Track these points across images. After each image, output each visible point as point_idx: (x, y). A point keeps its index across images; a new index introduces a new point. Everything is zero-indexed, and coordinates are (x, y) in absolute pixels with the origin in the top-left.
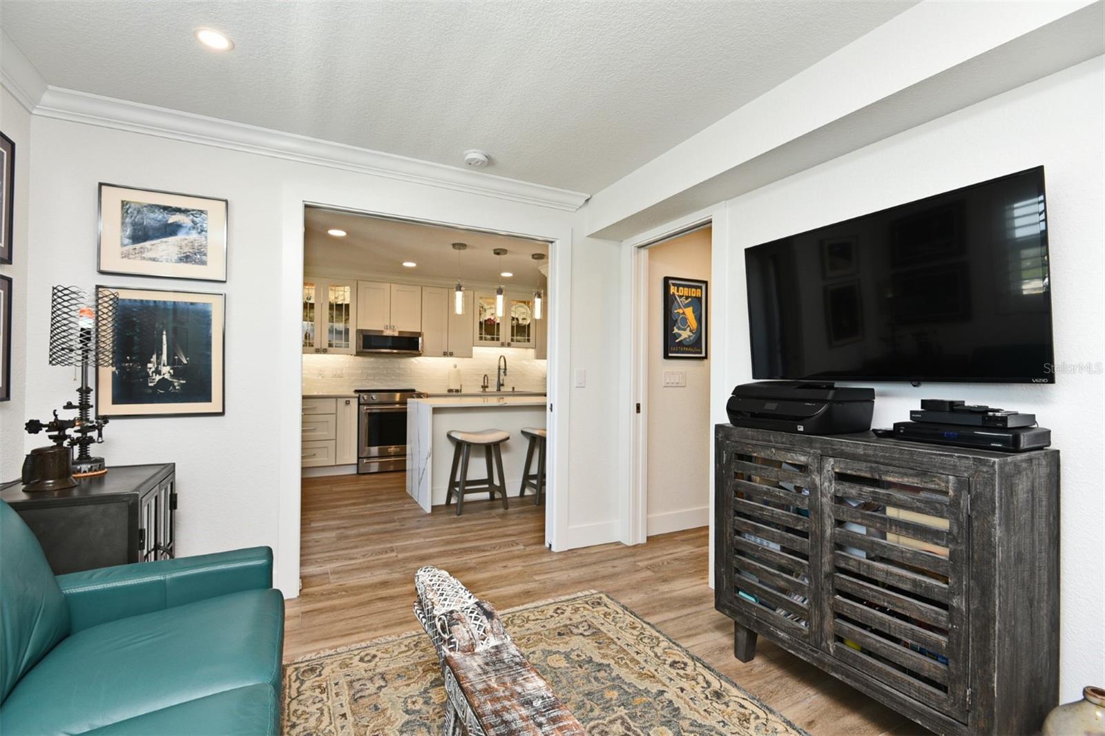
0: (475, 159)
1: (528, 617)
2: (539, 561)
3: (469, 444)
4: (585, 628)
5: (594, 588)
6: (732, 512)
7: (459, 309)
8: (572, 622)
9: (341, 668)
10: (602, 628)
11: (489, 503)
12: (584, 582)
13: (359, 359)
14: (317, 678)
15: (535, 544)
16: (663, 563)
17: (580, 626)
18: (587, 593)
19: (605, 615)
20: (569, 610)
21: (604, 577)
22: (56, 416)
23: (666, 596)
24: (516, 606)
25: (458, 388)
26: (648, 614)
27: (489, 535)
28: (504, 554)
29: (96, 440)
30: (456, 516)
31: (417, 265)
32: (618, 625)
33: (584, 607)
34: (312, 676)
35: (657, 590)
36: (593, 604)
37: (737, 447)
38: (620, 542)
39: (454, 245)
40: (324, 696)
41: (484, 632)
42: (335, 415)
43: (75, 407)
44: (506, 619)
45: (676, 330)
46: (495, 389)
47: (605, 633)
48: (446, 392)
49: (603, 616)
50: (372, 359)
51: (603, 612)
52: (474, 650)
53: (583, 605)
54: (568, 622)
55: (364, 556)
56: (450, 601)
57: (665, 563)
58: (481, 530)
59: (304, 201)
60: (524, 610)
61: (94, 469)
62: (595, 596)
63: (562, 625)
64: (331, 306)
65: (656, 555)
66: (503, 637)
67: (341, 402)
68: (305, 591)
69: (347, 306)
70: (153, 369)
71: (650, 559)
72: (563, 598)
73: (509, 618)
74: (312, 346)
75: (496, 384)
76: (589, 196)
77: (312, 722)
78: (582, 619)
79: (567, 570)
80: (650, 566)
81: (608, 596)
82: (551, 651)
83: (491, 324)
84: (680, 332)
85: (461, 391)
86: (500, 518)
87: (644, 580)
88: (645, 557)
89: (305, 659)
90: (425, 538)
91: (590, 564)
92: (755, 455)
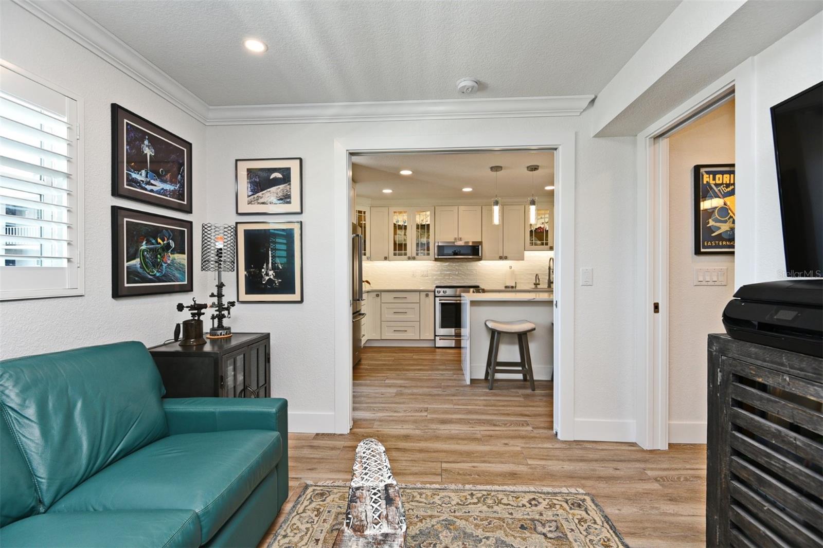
0: (465, 86)
1: (502, 499)
2: (540, 445)
3: (500, 333)
4: (551, 529)
5: (583, 487)
6: (728, 449)
7: (496, 220)
8: (541, 517)
9: (339, 499)
10: (569, 535)
11: (522, 383)
12: (575, 478)
13: (438, 264)
14: (321, 503)
15: (544, 428)
16: (679, 478)
17: (547, 525)
18: (573, 490)
19: (581, 520)
20: (544, 503)
21: (599, 478)
22: (195, 301)
23: (667, 518)
24: (497, 484)
25: (514, 285)
26: (632, 534)
27: (506, 412)
28: (511, 432)
29: (227, 316)
30: (488, 391)
31: (473, 189)
32: (590, 537)
33: (561, 506)
34: (319, 500)
35: (657, 508)
36: (572, 504)
37: (736, 366)
38: (636, 443)
39: (492, 168)
40: (316, 519)
41: (379, 517)
42: (418, 304)
43: (215, 296)
44: (480, 495)
45: (711, 223)
46: (546, 286)
47: (570, 542)
48: (503, 288)
49: (577, 521)
50: (447, 264)
51: (579, 517)
52: (363, 532)
53: (560, 503)
54: (537, 517)
55: (405, 411)
56: (369, 476)
57: (682, 479)
58: (503, 406)
59: (347, 150)
60: (500, 491)
61: (223, 334)
62: (580, 497)
63: (529, 517)
64: (418, 226)
65: (674, 466)
66: (397, 527)
67: (423, 294)
68: (355, 430)
69: (428, 225)
70: (265, 273)
71: (665, 470)
72: (546, 489)
73: (484, 495)
74: (406, 255)
75: (547, 281)
76: (594, 97)
77: (296, 539)
78: (553, 518)
79: (563, 460)
80: (661, 478)
81: (593, 501)
82: (505, 542)
83: (541, 232)
84: (718, 224)
85: (516, 287)
86: (524, 398)
87: (647, 493)
88: (659, 466)
89: (324, 484)
90: (455, 405)
91: (591, 461)
92: (760, 380)
